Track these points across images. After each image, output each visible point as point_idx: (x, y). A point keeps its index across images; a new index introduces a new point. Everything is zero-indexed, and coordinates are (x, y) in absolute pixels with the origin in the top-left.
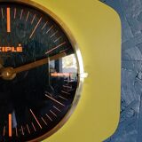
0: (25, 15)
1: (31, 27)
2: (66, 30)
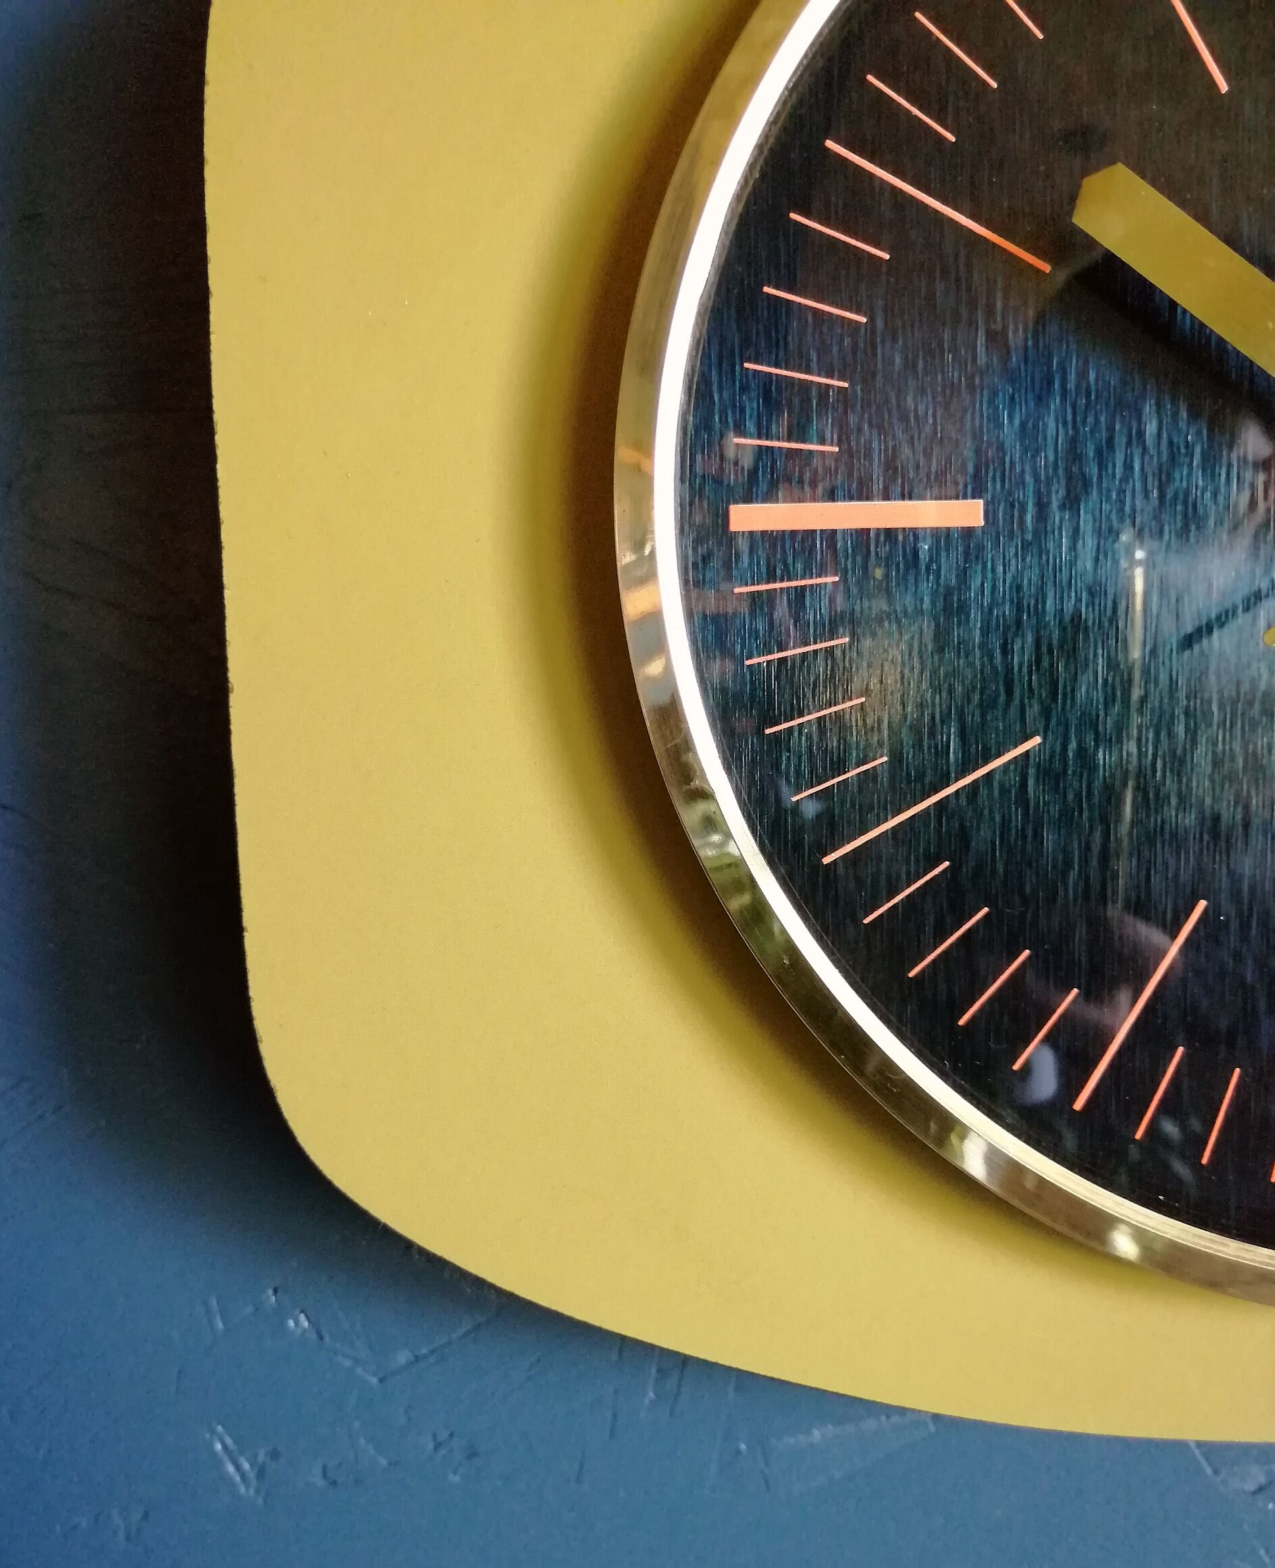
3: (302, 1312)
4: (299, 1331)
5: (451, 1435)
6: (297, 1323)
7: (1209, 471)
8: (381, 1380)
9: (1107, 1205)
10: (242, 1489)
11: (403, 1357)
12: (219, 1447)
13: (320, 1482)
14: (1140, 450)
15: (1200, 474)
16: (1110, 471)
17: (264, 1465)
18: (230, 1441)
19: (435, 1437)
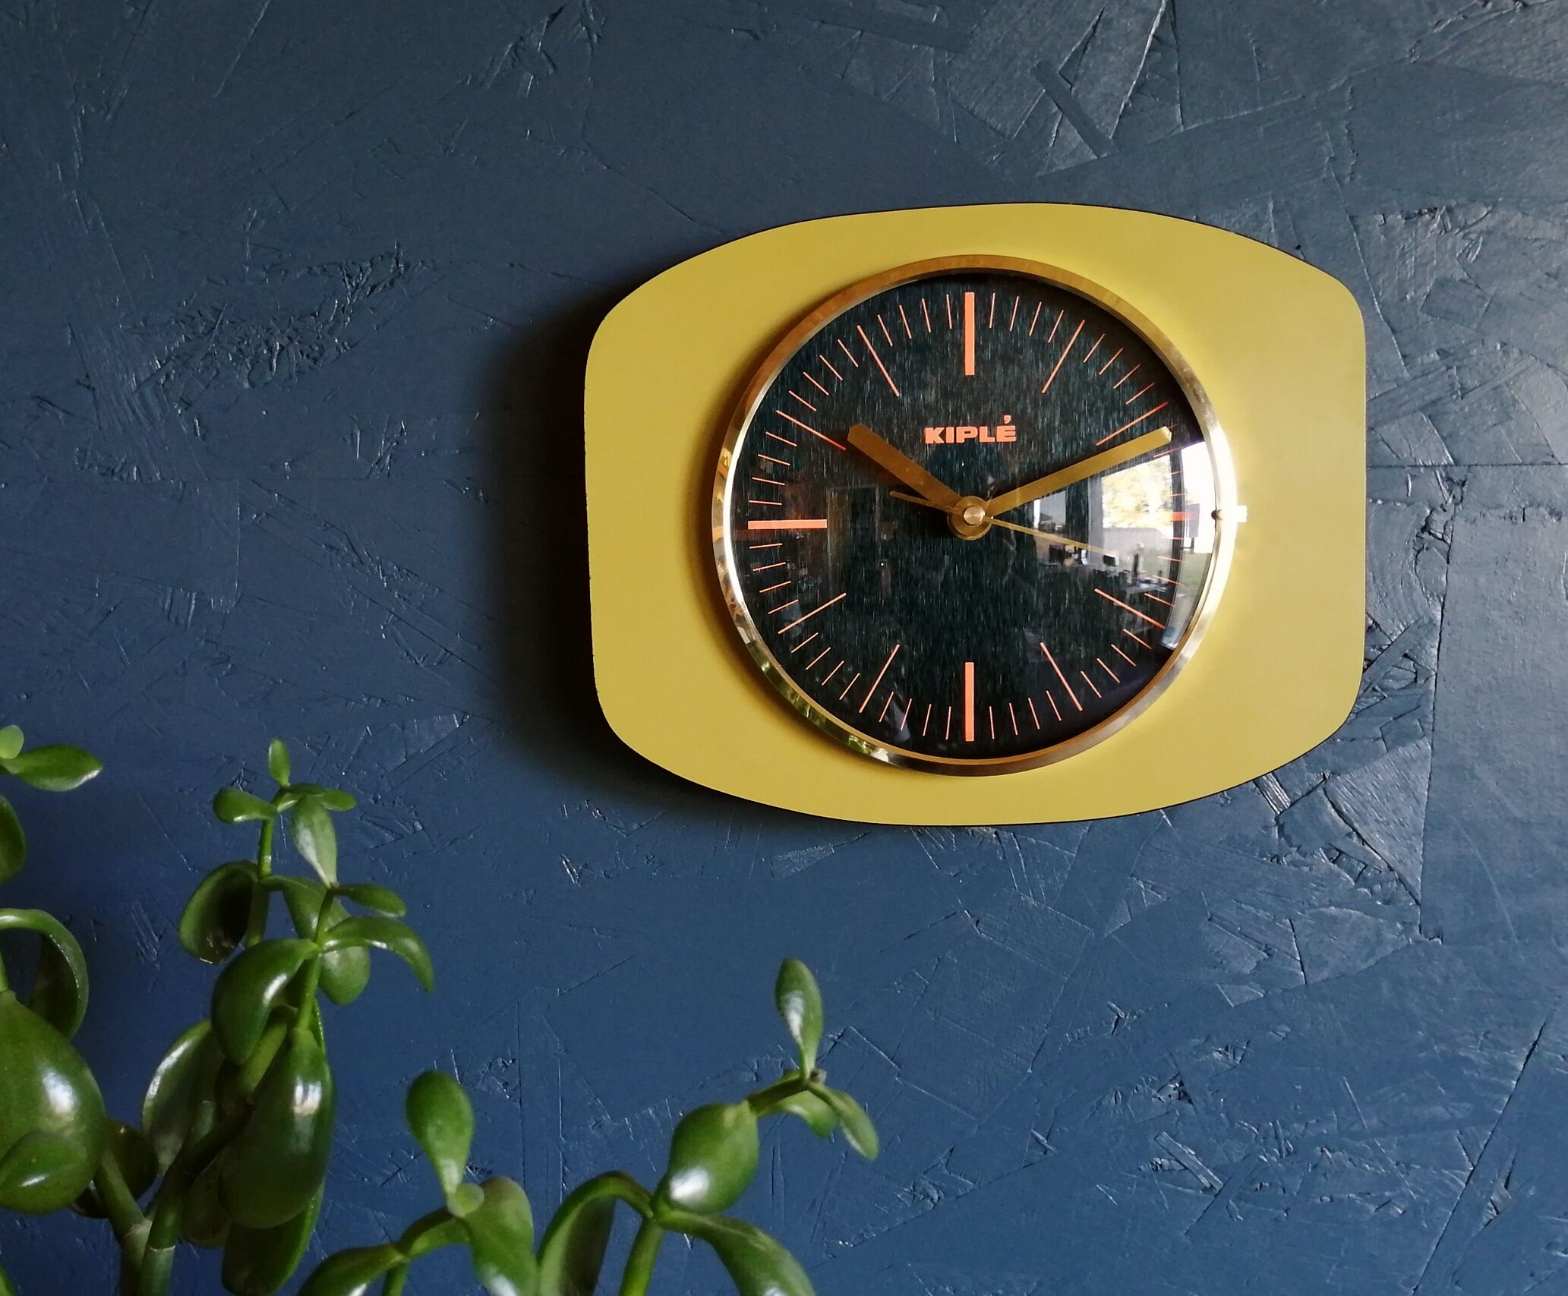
0: (1025, 316)
1: (1045, 354)
2: (1171, 360)
4: (596, 816)
6: (596, 813)
8: (627, 835)
10: (573, 879)
11: (635, 826)
12: (564, 863)
13: (603, 876)
17: (581, 870)
18: (568, 860)
19: (647, 858)
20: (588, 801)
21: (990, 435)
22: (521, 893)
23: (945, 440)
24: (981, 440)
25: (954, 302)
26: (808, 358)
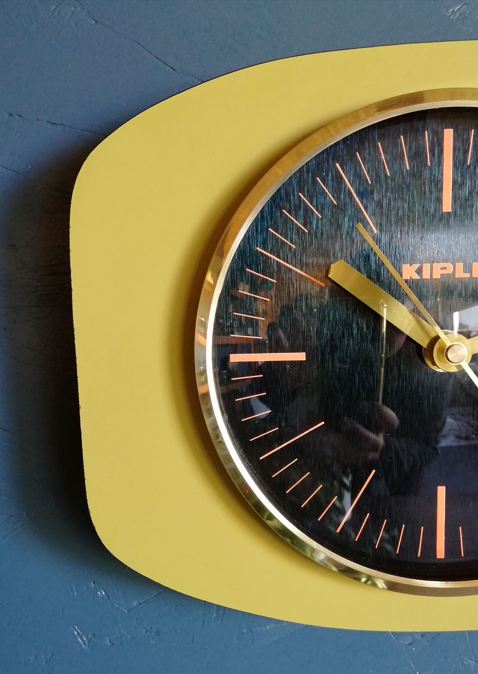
3: (102, 589)
4: (101, 596)
5: (151, 628)
6: (101, 593)
7: (373, 344)
8: (128, 611)
9: (344, 562)
10: (84, 646)
11: (135, 603)
12: (76, 633)
13: (109, 644)
14: (352, 338)
15: (370, 345)
16: (343, 344)
17: (90, 638)
18: (79, 631)
19: (146, 629)
20: (94, 583)
21: (465, 272)
22: (40, 656)
23: (421, 277)
24: (457, 276)
25: (433, 139)
26: (287, 195)
